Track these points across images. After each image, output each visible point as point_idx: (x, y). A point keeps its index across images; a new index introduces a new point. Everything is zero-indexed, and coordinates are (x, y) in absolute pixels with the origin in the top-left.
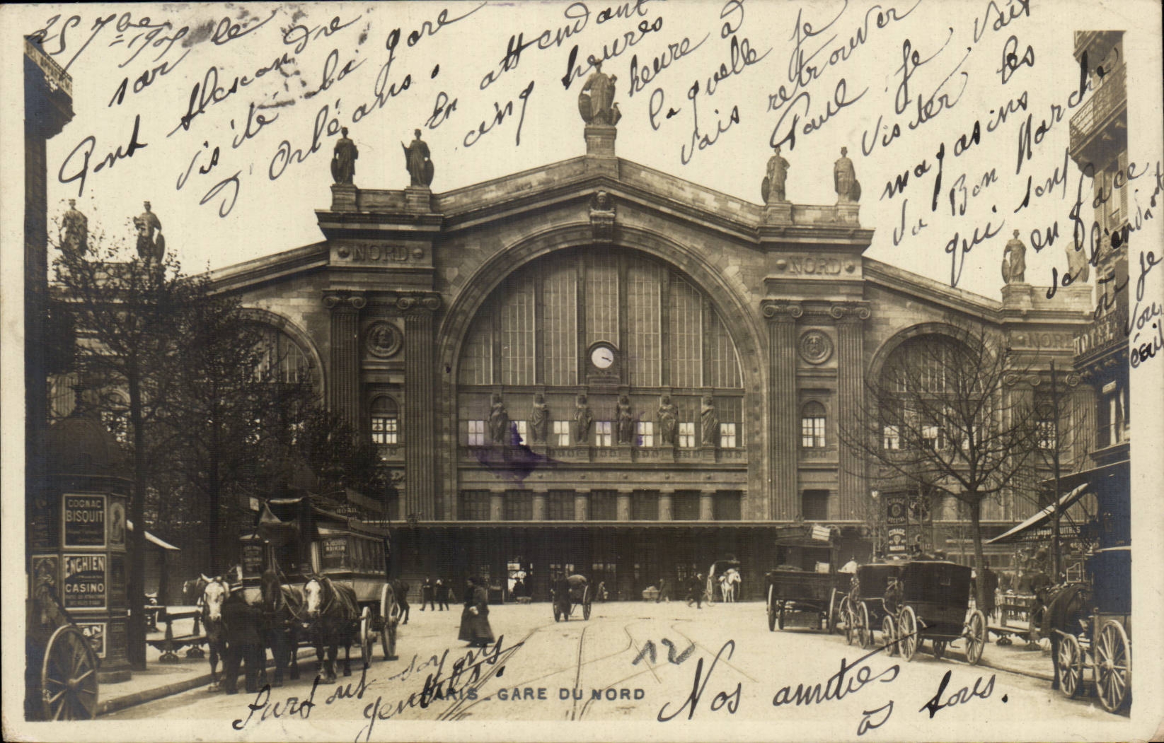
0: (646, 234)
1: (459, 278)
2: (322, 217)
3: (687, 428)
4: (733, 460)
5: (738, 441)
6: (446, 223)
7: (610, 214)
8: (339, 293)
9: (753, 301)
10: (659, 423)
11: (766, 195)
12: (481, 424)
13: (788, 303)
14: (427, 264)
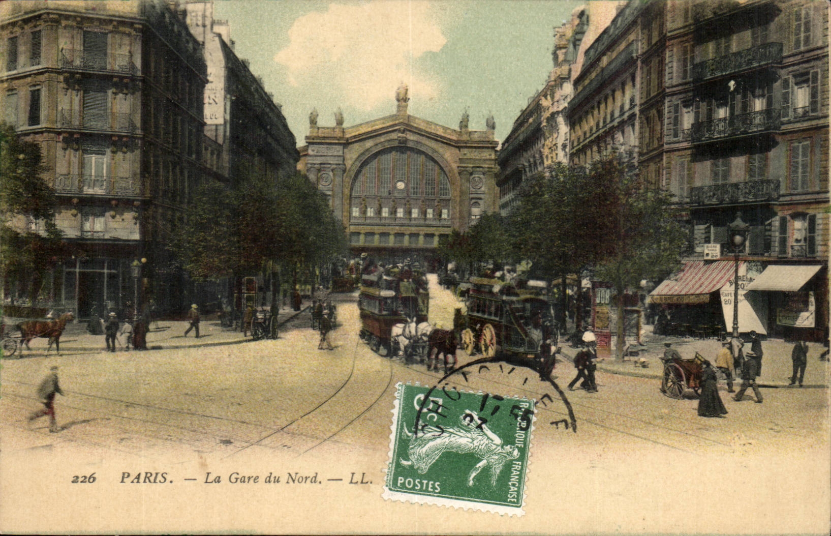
0: (417, 142)
1: (351, 158)
2: (307, 138)
3: (430, 211)
4: (446, 223)
5: (448, 215)
6: (347, 139)
7: (404, 135)
8: (311, 164)
9: (454, 166)
10: (420, 208)
11: (461, 127)
12: (358, 209)
13: (467, 167)
14: (341, 153)
